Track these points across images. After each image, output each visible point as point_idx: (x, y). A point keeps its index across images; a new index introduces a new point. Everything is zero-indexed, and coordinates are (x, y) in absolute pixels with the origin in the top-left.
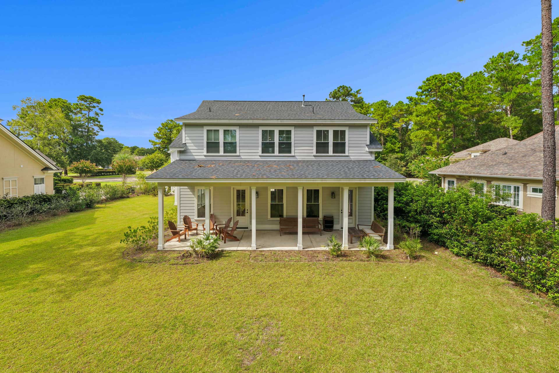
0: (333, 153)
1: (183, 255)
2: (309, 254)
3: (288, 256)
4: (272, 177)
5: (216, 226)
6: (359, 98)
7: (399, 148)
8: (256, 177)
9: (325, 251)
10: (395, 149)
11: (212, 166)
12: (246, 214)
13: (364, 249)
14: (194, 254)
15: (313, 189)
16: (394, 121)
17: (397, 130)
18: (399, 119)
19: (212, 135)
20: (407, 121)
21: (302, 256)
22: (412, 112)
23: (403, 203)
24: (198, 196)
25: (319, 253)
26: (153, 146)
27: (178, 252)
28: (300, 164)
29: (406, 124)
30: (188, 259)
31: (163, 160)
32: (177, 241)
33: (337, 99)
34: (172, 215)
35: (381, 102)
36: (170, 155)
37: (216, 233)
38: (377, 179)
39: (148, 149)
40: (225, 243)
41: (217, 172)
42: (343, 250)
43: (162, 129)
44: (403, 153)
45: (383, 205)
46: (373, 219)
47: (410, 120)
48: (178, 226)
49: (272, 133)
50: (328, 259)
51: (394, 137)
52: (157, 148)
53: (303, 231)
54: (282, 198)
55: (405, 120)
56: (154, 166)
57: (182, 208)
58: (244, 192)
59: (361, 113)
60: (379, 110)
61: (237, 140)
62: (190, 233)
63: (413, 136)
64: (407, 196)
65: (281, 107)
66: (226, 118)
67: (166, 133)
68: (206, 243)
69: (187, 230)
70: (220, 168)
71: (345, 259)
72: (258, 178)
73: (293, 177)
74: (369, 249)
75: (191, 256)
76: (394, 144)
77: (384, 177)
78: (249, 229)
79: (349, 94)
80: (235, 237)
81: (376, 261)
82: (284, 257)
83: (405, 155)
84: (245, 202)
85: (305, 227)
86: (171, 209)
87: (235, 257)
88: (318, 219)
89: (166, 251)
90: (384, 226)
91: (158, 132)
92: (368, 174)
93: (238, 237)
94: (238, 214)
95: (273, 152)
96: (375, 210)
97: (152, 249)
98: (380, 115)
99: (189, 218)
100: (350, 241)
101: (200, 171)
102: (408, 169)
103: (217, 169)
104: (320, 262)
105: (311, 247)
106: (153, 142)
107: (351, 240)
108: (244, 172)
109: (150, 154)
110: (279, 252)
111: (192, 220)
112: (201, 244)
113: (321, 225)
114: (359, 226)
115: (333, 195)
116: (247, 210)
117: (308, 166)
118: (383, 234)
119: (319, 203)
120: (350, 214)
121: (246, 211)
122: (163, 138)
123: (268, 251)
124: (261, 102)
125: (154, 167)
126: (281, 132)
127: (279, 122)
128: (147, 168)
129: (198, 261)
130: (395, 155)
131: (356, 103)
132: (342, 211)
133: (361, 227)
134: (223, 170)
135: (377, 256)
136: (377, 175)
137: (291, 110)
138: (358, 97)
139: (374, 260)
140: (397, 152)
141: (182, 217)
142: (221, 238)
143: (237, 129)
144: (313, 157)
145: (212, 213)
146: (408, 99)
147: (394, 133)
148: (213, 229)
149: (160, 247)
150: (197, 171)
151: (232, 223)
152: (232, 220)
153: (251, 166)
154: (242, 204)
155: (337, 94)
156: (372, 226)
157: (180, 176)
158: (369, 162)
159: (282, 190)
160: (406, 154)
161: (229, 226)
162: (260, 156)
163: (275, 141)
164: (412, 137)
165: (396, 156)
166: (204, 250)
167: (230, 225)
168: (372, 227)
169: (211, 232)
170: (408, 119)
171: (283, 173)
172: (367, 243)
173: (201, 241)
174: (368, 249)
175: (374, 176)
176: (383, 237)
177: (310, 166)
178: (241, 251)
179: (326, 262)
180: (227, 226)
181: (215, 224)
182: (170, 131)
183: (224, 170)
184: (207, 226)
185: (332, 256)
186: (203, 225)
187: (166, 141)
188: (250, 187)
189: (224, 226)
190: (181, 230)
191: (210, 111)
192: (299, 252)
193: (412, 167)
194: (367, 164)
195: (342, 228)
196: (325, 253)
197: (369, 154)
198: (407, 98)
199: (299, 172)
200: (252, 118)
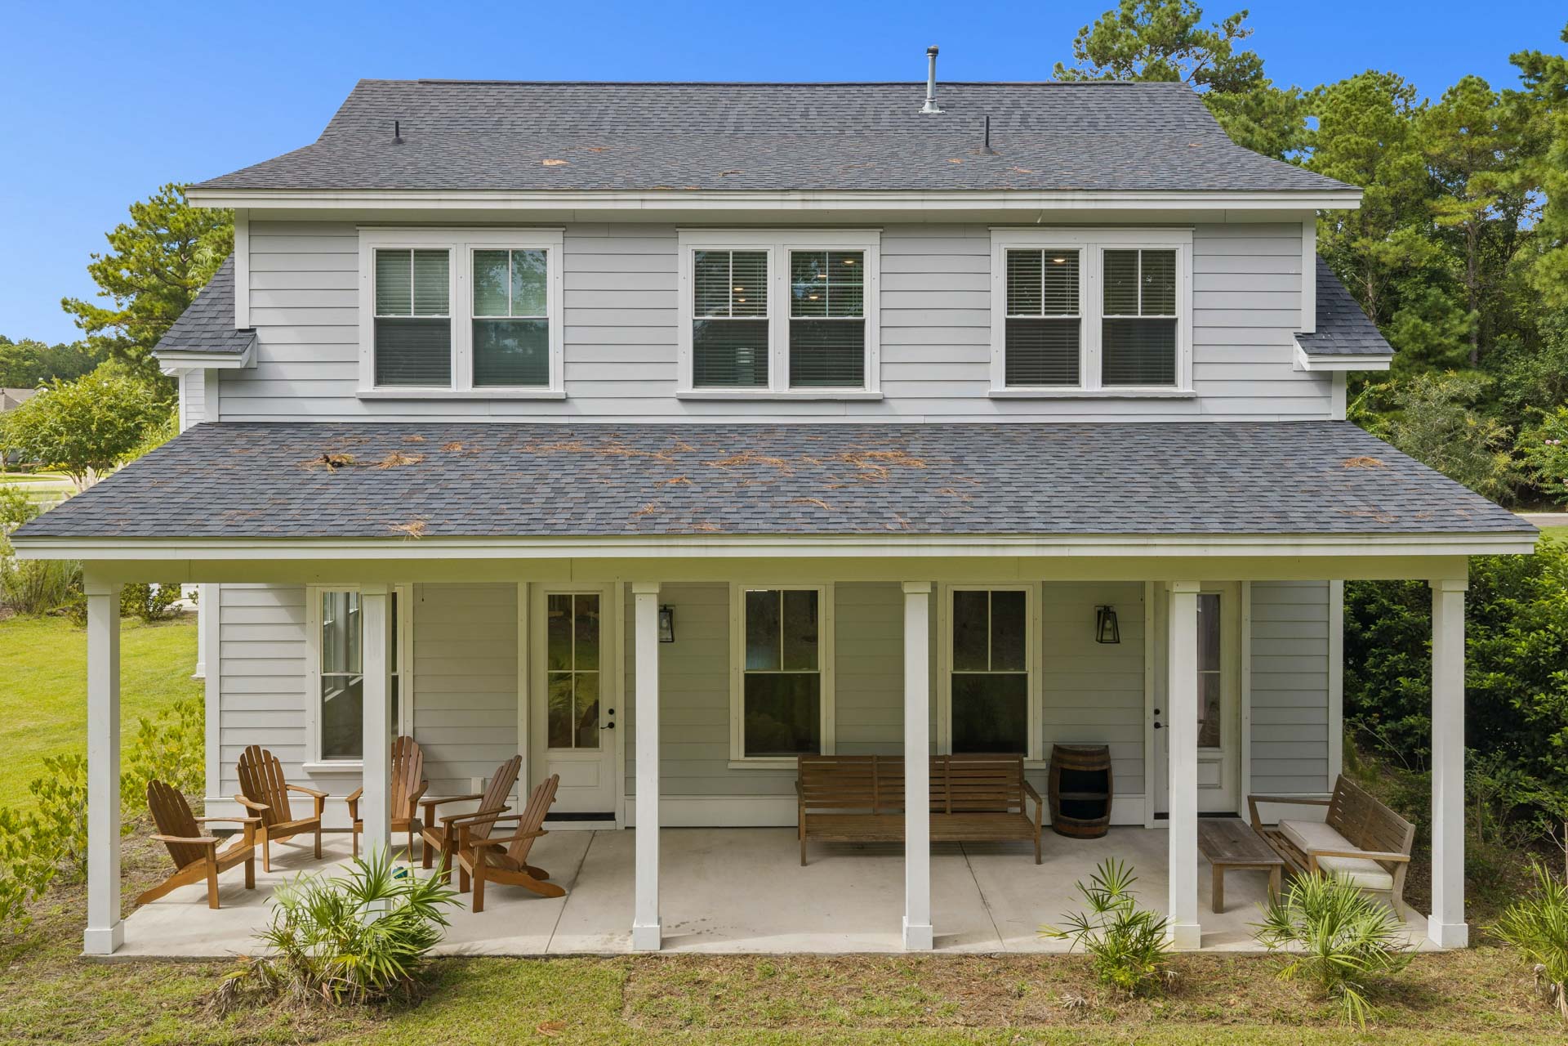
0: (1106, 381)
1: (233, 992)
2: (971, 978)
3: (850, 991)
4: (753, 524)
5: (430, 808)
6: (1238, 60)
7: (1464, 339)
8: (660, 530)
9: (1067, 961)
10: (1440, 349)
11: (408, 461)
12: (604, 736)
13: (1295, 946)
14: (295, 979)
15: (990, 589)
16: (1435, 190)
17: (1450, 236)
18: (1466, 176)
19: (410, 280)
20: (1514, 187)
21: (927, 992)
22: (1536, 136)
23: (1508, 670)
24: (328, 632)
25: (1029, 969)
26: (81, 336)
27: (205, 966)
28: (916, 447)
29: (1504, 207)
30: (259, 1012)
31: (140, 413)
32: (203, 900)
33: (1119, 67)
34: (173, 746)
35: (1360, 84)
36: (176, 387)
37: (429, 848)
38: (1370, 534)
39: (62, 347)
40: (478, 907)
41: (432, 496)
42: (1172, 956)
43: (134, 235)
44: (1488, 370)
45: (1393, 675)
46: (1336, 767)
47: (1529, 183)
48: (210, 812)
49: (752, 265)
50: (1084, 1009)
51: (1436, 276)
52: (107, 343)
53: (936, 837)
54: (813, 639)
55: (1503, 181)
56: (90, 446)
57: (230, 703)
58: (589, 605)
59: (1249, 146)
60: (1352, 129)
61: (553, 311)
62: (277, 848)
63: (1547, 275)
64: (1532, 629)
65: (805, 115)
66: (486, 185)
67: (156, 257)
68: (366, 916)
69: (262, 832)
70: (454, 475)
71: (1183, 1006)
72: (669, 535)
73: (874, 525)
74: (1327, 952)
75: (276, 994)
76: (1434, 315)
77: (1408, 523)
78: (620, 823)
79: (1180, 39)
80: (539, 875)
81: (1368, 1021)
82: (823, 1002)
83: (1500, 379)
84: (595, 665)
85: (943, 812)
86: (169, 702)
87: (535, 997)
88: (1022, 763)
89: (133, 960)
90: (1400, 807)
91: (115, 255)
92: (1312, 507)
93: (557, 871)
94: (559, 735)
95: (761, 379)
96: (1350, 709)
97: (51, 951)
98: (1358, 157)
99: (271, 762)
100: (1210, 897)
101: (333, 490)
102: (1522, 463)
103: (434, 479)
104: (1039, 1029)
105: (980, 935)
106: (83, 310)
107: (1218, 892)
108: (592, 495)
109: (65, 376)
110: (796, 969)
111: (289, 773)
112: (337, 919)
113: (1035, 796)
114: (1258, 804)
115: (1108, 624)
116: (611, 712)
117: (958, 460)
118: (1404, 857)
119: (1023, 667)
120: (1209, 736)
121: (604, 718)
122: (143, 290)
123: (733, 957)
124: (690, 90)
125: (89, 453)
126: (801, 263)
127: (793, 204)
128: (48, 460)
129: (317, 1026)
130: (1452, 383)
131: (1218, 87)
132: (1160, 719)
133: (1268, 813)
134: (467, 484)
135: (1374, 992)
136: (1364, 511)
137: (859, 133)
138: (1233, 55)
139: (1355, 1018)
140: (1456, 365)
141: (234, 756)
142: (456, 876)
143: (551, 243)
144: (991, 408)
145: (405, 728)
146: (1521, 64)
147: (1435, 258)
148: (412, 826)
149: (97, 939)
150: (319, 493)
151: (521, 787)
152: (522, 774)
153: (632, 457)
154: (576, 674)
155: (1115, 38)
156: (1333, 805)
157: (216, 525)
158: (1314, 432)
159: (814, 594)
160: (1508, 372)
161: (504, 809)
162: (685, 401)
163: (770, 316)
164: (1546, 280)
165: (1455, 390)
166: (351, 960)
167: (507, 804)
168: (1331, 813)
169: (401, 838)
170: (1516, 178)
171: (817, 500)
172: (1315, 916)
173: (335, 906)
174: (1317, 949)
175: (1347, 517)
176: (1402, 872)
177: (970, 460)
178: (571, 956)
179: (1076, 1027)
180: (493, 811)
181: (425, 798)
182: (183, 249)
183: (475, 486)
184: (374, 808)
185: (1105, 992)
186: (354, 804)
187: (159, 307)
188: (628, 587)
189: (474, 806)
190: (226, 834)
191: (399, 141)
192: (912, 965)
193: (1544, 448)
194: (1305, 444)
195: (1164, 816)
196: (1066, 974)
197: (1312, 389)
198: (1514, 61)
199: (908, 492)
200: (640, 182)
